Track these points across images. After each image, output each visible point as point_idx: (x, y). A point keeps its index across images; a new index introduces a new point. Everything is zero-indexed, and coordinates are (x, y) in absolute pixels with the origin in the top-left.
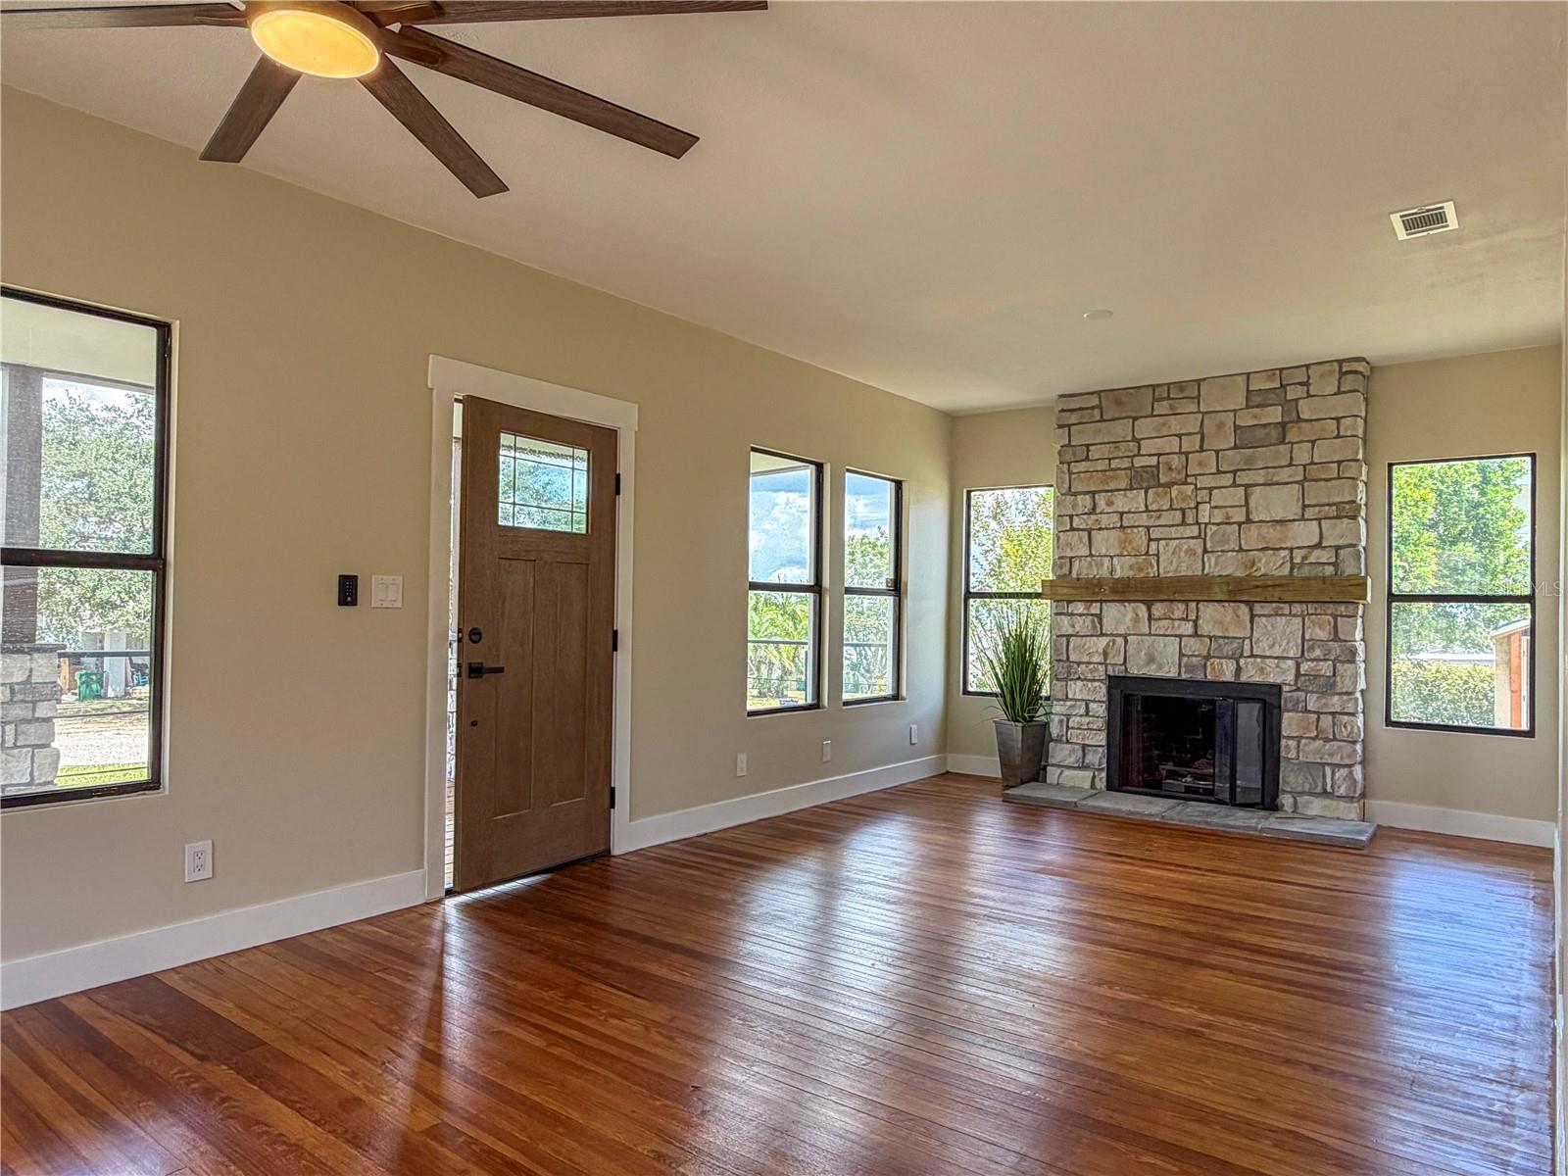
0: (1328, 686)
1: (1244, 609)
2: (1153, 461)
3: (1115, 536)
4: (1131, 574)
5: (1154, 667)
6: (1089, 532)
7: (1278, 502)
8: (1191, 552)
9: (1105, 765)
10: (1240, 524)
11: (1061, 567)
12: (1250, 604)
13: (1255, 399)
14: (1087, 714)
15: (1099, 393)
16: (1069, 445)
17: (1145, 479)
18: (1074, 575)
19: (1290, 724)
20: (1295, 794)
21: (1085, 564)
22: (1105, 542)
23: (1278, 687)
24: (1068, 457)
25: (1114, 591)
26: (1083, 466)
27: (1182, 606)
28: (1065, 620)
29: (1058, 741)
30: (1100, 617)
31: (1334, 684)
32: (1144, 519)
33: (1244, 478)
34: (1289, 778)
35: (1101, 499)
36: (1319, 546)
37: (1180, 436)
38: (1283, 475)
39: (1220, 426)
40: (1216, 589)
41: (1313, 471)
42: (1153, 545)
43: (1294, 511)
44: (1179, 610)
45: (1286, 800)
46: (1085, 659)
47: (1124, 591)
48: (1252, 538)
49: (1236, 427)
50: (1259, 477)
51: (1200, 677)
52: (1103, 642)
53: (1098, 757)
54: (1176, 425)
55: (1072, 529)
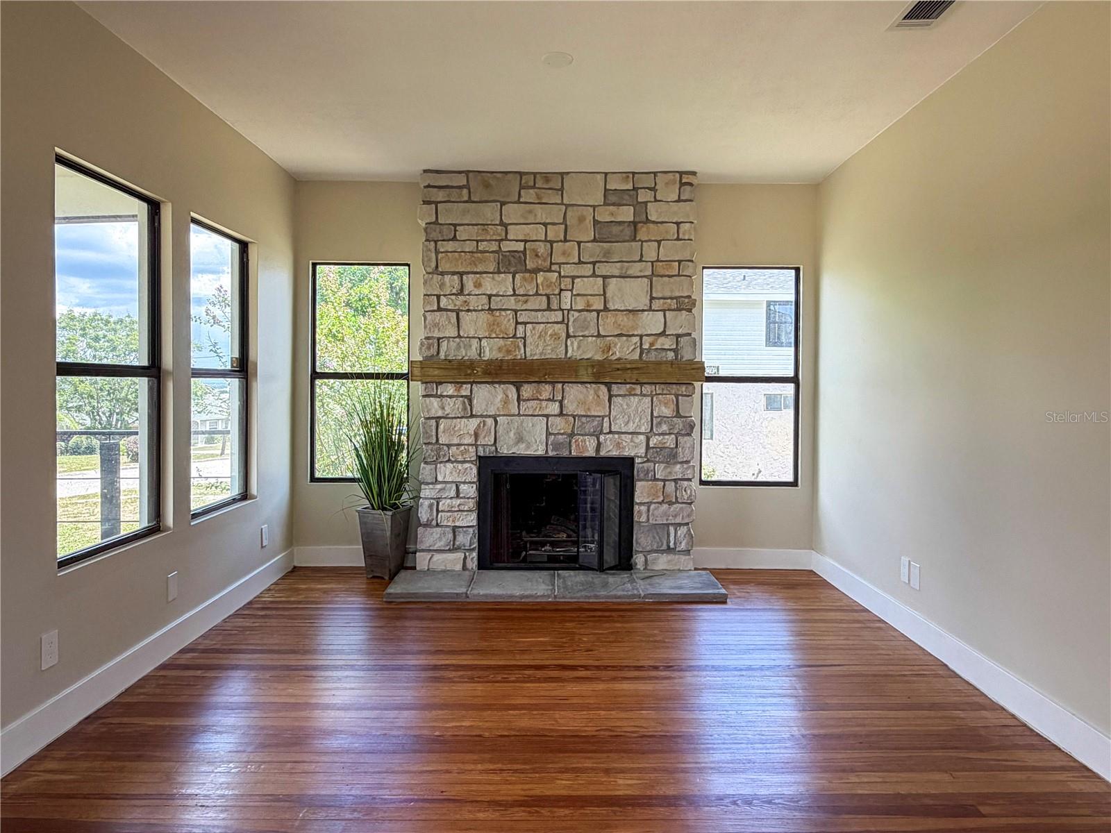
0: (671, 457)
1: (603, 388)
2: (521, 246)
3: (484, 317)
4: (500, 356)
5: (522, 446)
6: (458, 312)
7: (629, 293)
8: (555, 336)
9: (476, 545)
10: (598, 312)
11: (429, 348)
12: (608, 385)
13: (612, 198)
14: (458, 496)
15: (467, 173)
16: (436, 223)
17: (512, 263)
18: (442, 356)
19: (642, 491)
20: (646, 553)
21: (453, 345)
22: (473, 324)
23: (630, 461)
24: (434, 235)
25: (487, 373)
26: (450, 246)
27: (548, 387)
28: (435, 402)
29: (428, 525)
30: (470, 398)
31: (675, 456)
32: (511, 303)
33: (603, 269)
34: (642, 539)
35: (469, 281)
36: (663, 334)
37: (545, 225)
38: (635, 269)
39: (581, 219)
40: (582, 372)
41: (660, 267)
42: (520, 328)
43: (644, 302)
44: (546, 390)
45: (639, 560)
46: (456, 441)
47: (496, 372)
48: (608, 325)
49: (596, 222)
50: (614, 269)
51: (565, 453)
52: (474, 423)
53: (468, 538)
54: (541, 214)
55: (439, 309)
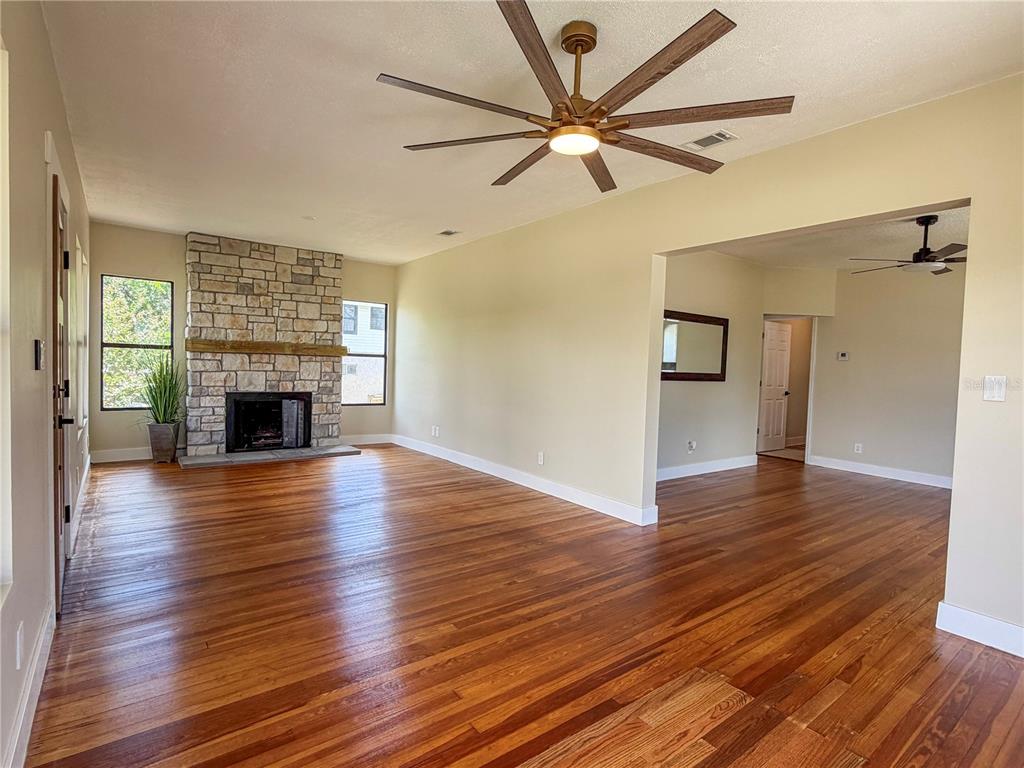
1: (297, 358)
3: (229, 318)
4: (238, 339)
5: (252, 387)
6: (213, 314)
7: (310, 311)
8: (270, 330)
9: (224, 440)
10: (293, 319)
12: (299, 356)
13: (300, 262)
15: (219, 237)
16: (199, 262)
17: (246, 290)
18: (203, 337)
19: (315, 409)
20: (318, 438)
21: (210, 331)
22: (220, 320)
23: (311, 393)
24: (198, 269)
25: (232, 347)
26: (208, 276)
29: (195, 431)
30: (221, 361)
31: (331, 391)
32: (245, 311)
33: (295, 297)
34: (315, 432)
35: (220, 298)
36: (326, 332)
37: (265, 271)
38: (313, 299)
39: (285, 271)
41: (325, 300)
42: (250, 325)
43: (317, 316)
44: (266, 358)
45: (314, 442)
46: (213, 384)
48: (298, 326)
49: (292, 273)
50: (302, 298)
51: (276, 391)
52: (224, 375)
53: (221, 437)
54: (263, 265)
55: (201, 311)
